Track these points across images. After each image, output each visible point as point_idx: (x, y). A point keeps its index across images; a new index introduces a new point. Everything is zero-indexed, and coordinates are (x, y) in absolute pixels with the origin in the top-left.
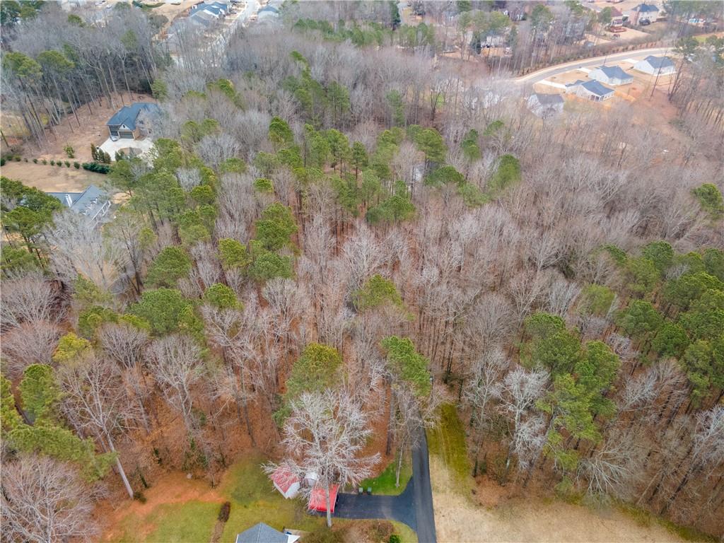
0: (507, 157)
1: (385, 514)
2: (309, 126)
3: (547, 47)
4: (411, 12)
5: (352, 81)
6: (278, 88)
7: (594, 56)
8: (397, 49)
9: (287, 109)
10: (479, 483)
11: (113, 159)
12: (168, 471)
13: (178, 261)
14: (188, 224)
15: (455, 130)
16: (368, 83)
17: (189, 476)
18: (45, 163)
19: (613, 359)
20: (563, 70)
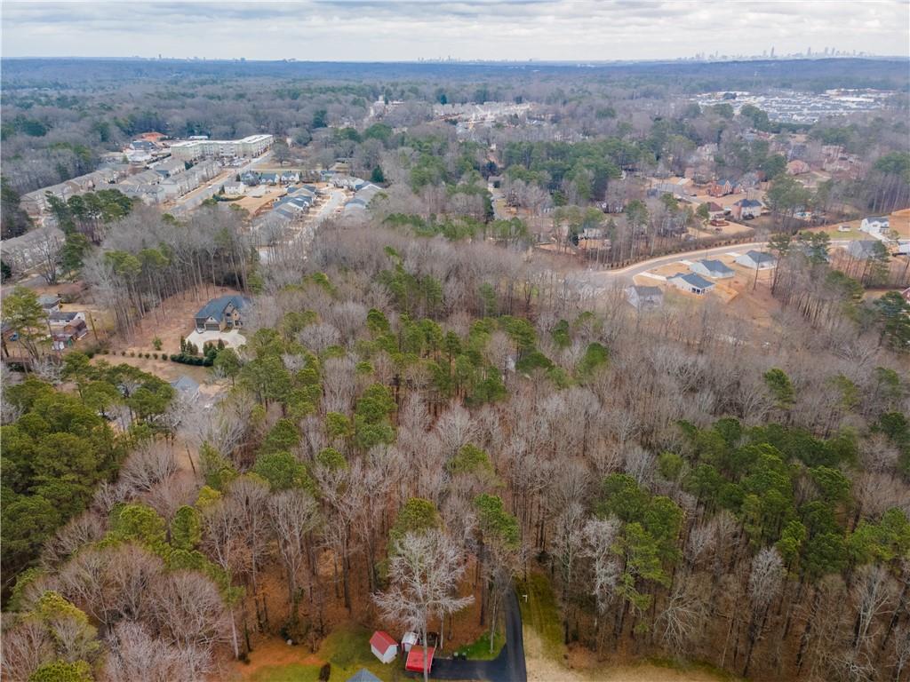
0: (595, 344)
1: (480, 676)
2: (404, 316)
3: (647, 240)
4: (505, 204)
5: (444, 274)
6: (372, 282)
7: (697, 249)
8: (490, 240)
9: (382, 301)
10: (570, 649)
11: (201, 350)
12: (269, 638)
13: (289, 433)
14: (297, 402)
15: (545, 321)
16: (461, 276)
17: (290, 642)
18: (133, 355)
19: (677, 512)
20: (665, 262)
